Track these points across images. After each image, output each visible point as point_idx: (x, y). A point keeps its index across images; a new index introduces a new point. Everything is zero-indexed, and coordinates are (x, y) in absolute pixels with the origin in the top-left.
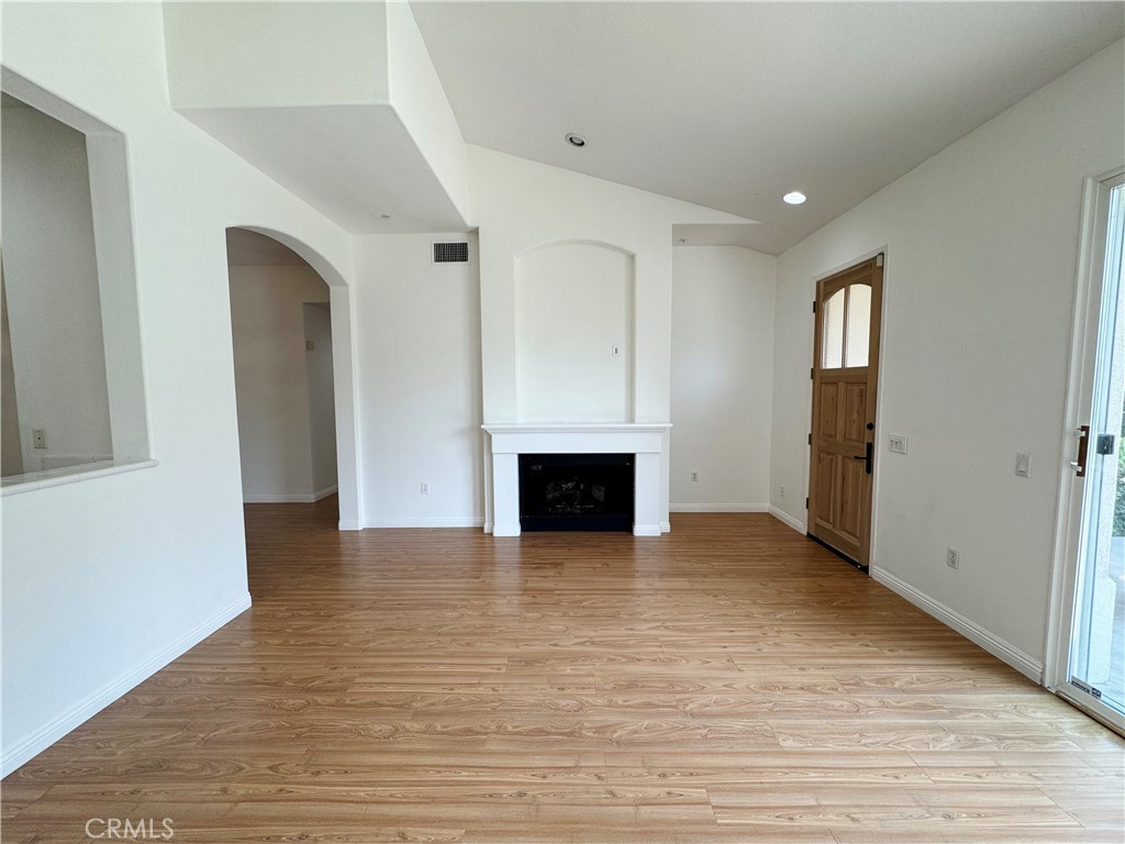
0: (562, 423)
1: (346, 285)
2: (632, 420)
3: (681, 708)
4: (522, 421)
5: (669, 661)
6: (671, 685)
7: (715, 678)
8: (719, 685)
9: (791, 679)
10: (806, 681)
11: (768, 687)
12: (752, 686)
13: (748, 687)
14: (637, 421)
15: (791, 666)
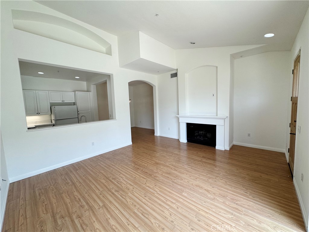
0: (198, 115)
1: (155, 86)
2: (217, 116)
4: (188, 114)
10: (210, 189)
11: (197, 186)
14: (218, 116)
15: (211, 186)
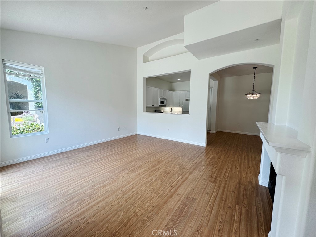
3: (128, 169)
5: (139, 174)
6: (133, 171)
7: (126, 177)
8: (125, 176)
9: (110, 186)
10: (106, 188)
11: (114, 181)
12: (118, 179)
13: (119, 179)
15: (111, 190)
